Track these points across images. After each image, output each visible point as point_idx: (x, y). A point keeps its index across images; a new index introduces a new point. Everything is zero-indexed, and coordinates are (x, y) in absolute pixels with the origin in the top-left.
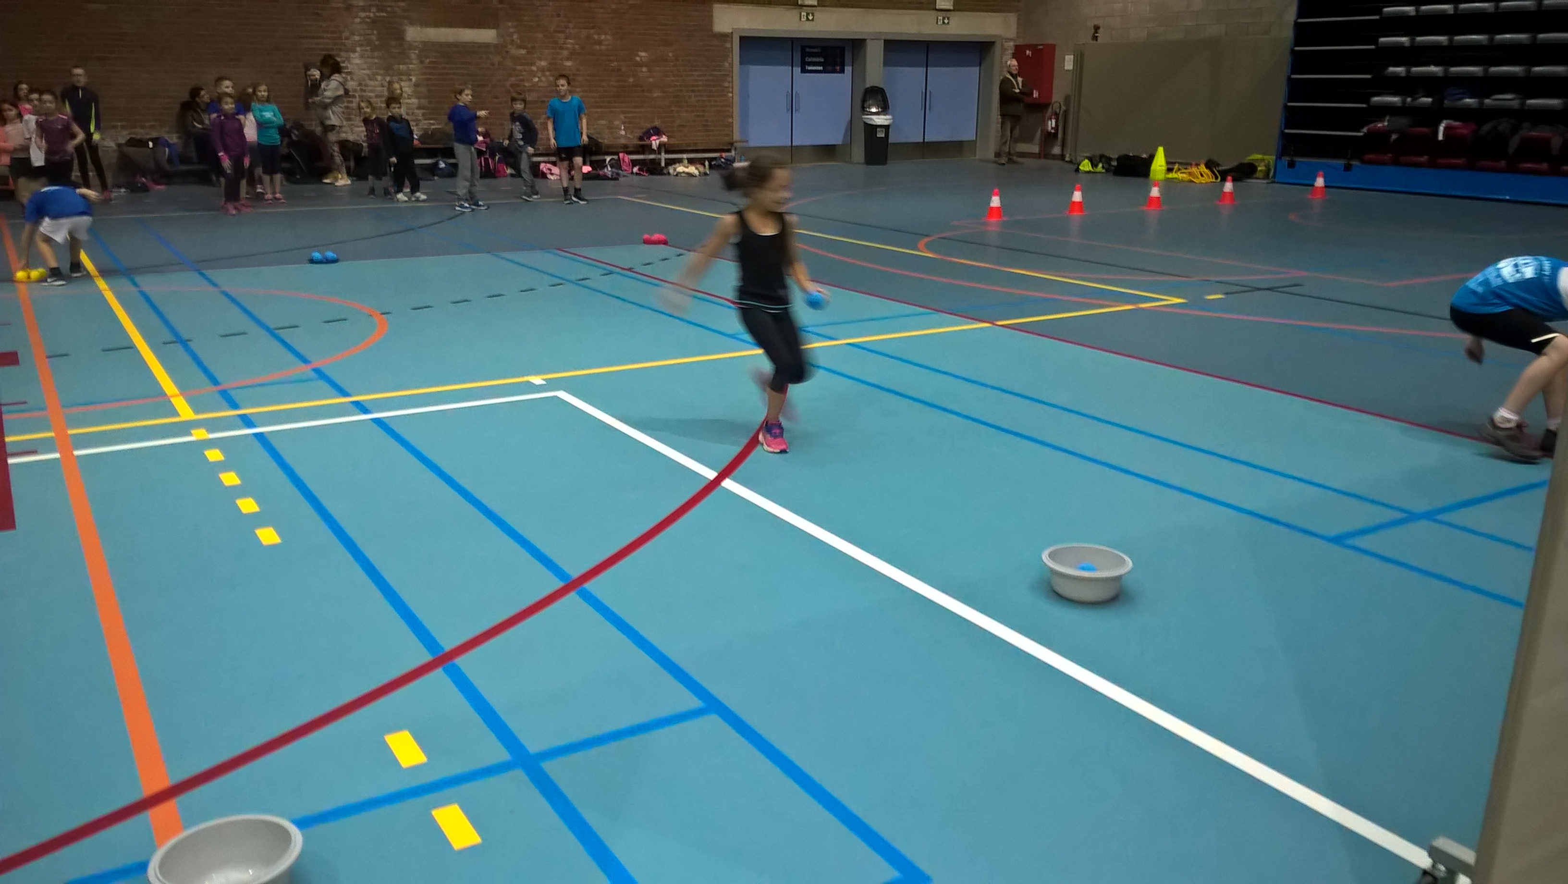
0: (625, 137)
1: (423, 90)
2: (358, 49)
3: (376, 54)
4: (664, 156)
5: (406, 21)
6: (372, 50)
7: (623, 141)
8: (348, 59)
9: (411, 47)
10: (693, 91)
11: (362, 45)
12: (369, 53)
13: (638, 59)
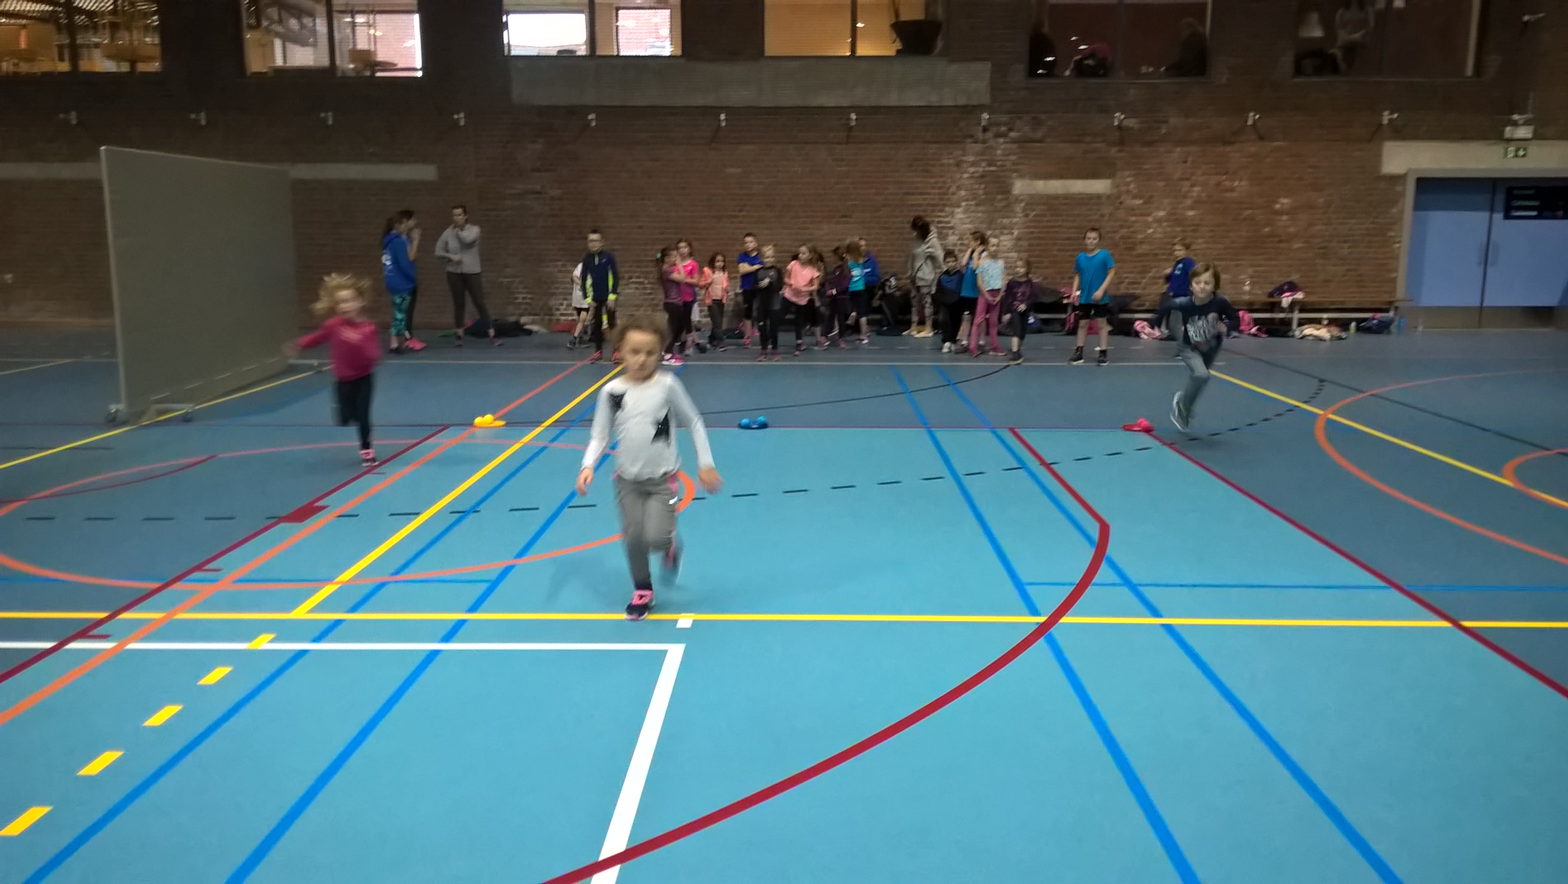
0: (1250, 293)
1: (1024, 243)
2: (964, 204)
3: (981, 208)
4: (1296, 316)
5: (1015, 175)
6: (977, 205)
7: (1246, 297)
8: (952, 214)
9: (1018, 200)
10: (1345, 242)
11: (967, 200)
12: (973, 208)
13: (1278, 206)
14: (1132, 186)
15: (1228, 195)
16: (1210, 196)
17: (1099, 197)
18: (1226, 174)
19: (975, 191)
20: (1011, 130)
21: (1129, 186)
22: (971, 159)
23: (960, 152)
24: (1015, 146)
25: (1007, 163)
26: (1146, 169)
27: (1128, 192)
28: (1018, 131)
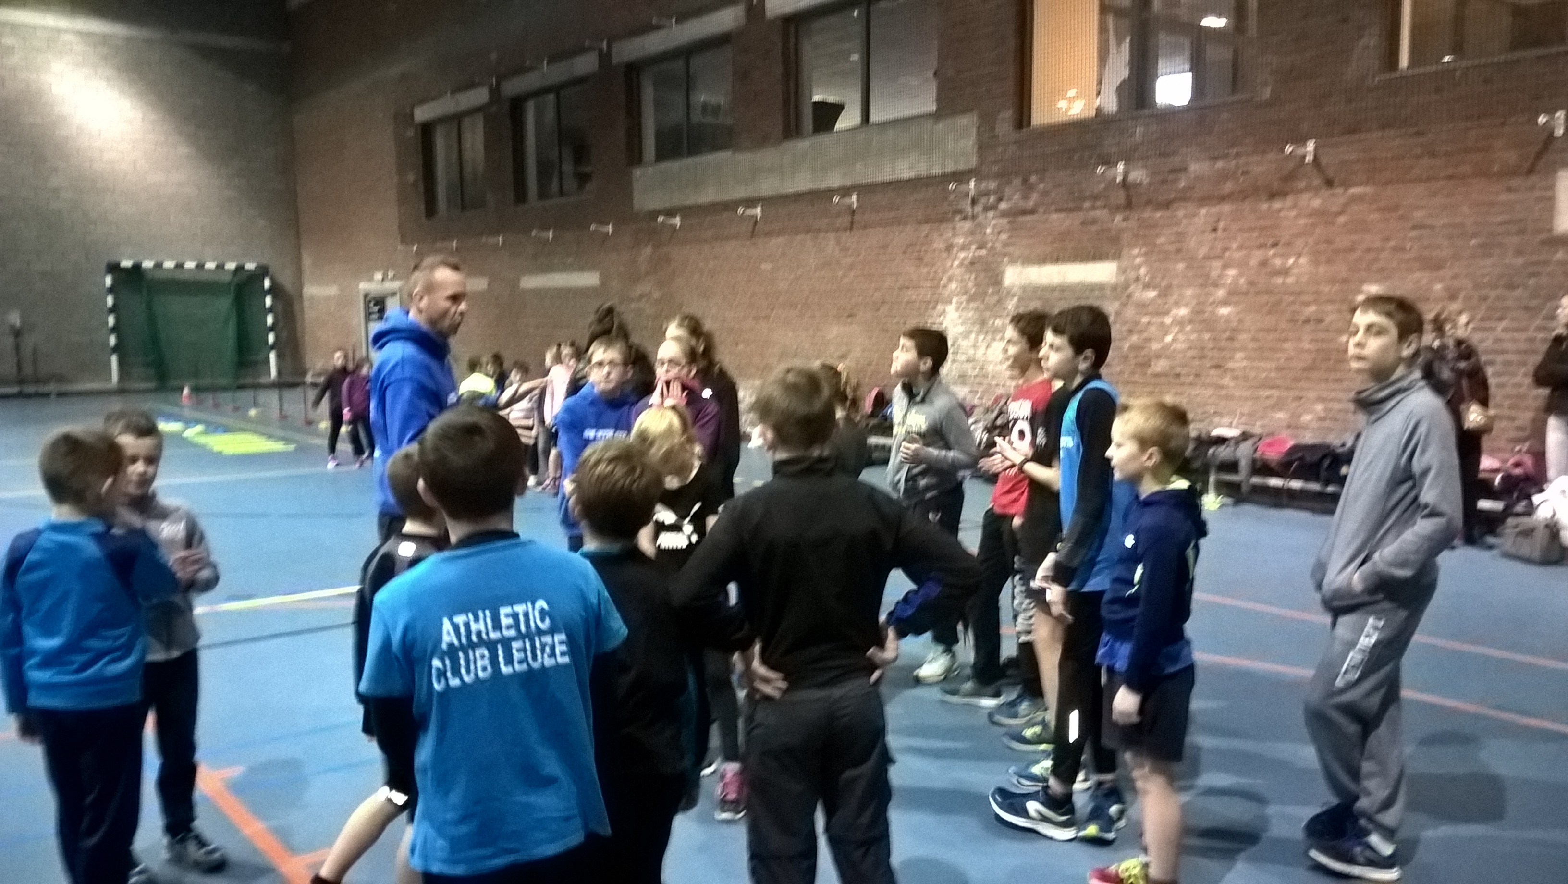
2: (955, 299)
5: (1006, 259)
6: (968, 300)
9: (1009, 292)
11: (958, 295)
12: (967, 307)
14: (1143, 271)
16: (1252, 283)
17: (1102, 287)
18: (1275, 245)
19: (966, 283)
20: (1000, 200)
21: (1139, 270)
22: (960, 240)
23: (950, 233)
24: (1004, 221)
25: (998, 244)
26: (1161, 244)
27: (1138, 279)
28: (1008, 201)
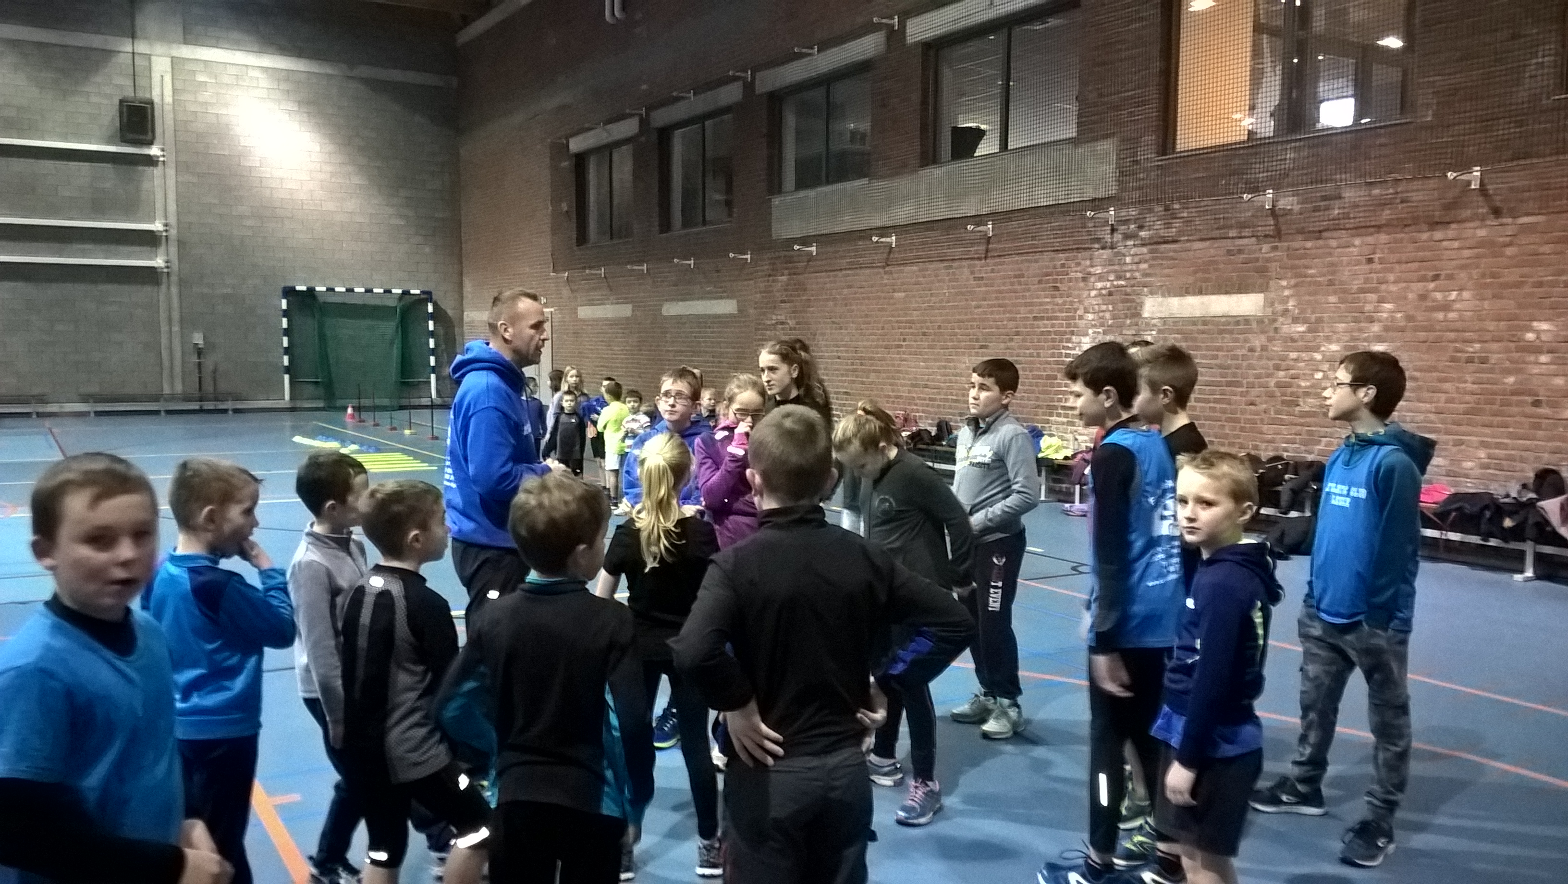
5: (1146, 290)
9: (1148, 326)
13: (1530, 336)
14: (1291, 304)
15: (1440, 316)
16: (1409, 318)
17: (1247, 320)
18: (1436, 278)
19: (1101, 314)
20: (1141, 227)
21: (1287, 302)
22: (1098, 270)
23: (1088, 263)
24: (1145, 250)
25: (1137, 274)
26: (1312, 276)
27: (1287, 310)
28: (1149, 230)
